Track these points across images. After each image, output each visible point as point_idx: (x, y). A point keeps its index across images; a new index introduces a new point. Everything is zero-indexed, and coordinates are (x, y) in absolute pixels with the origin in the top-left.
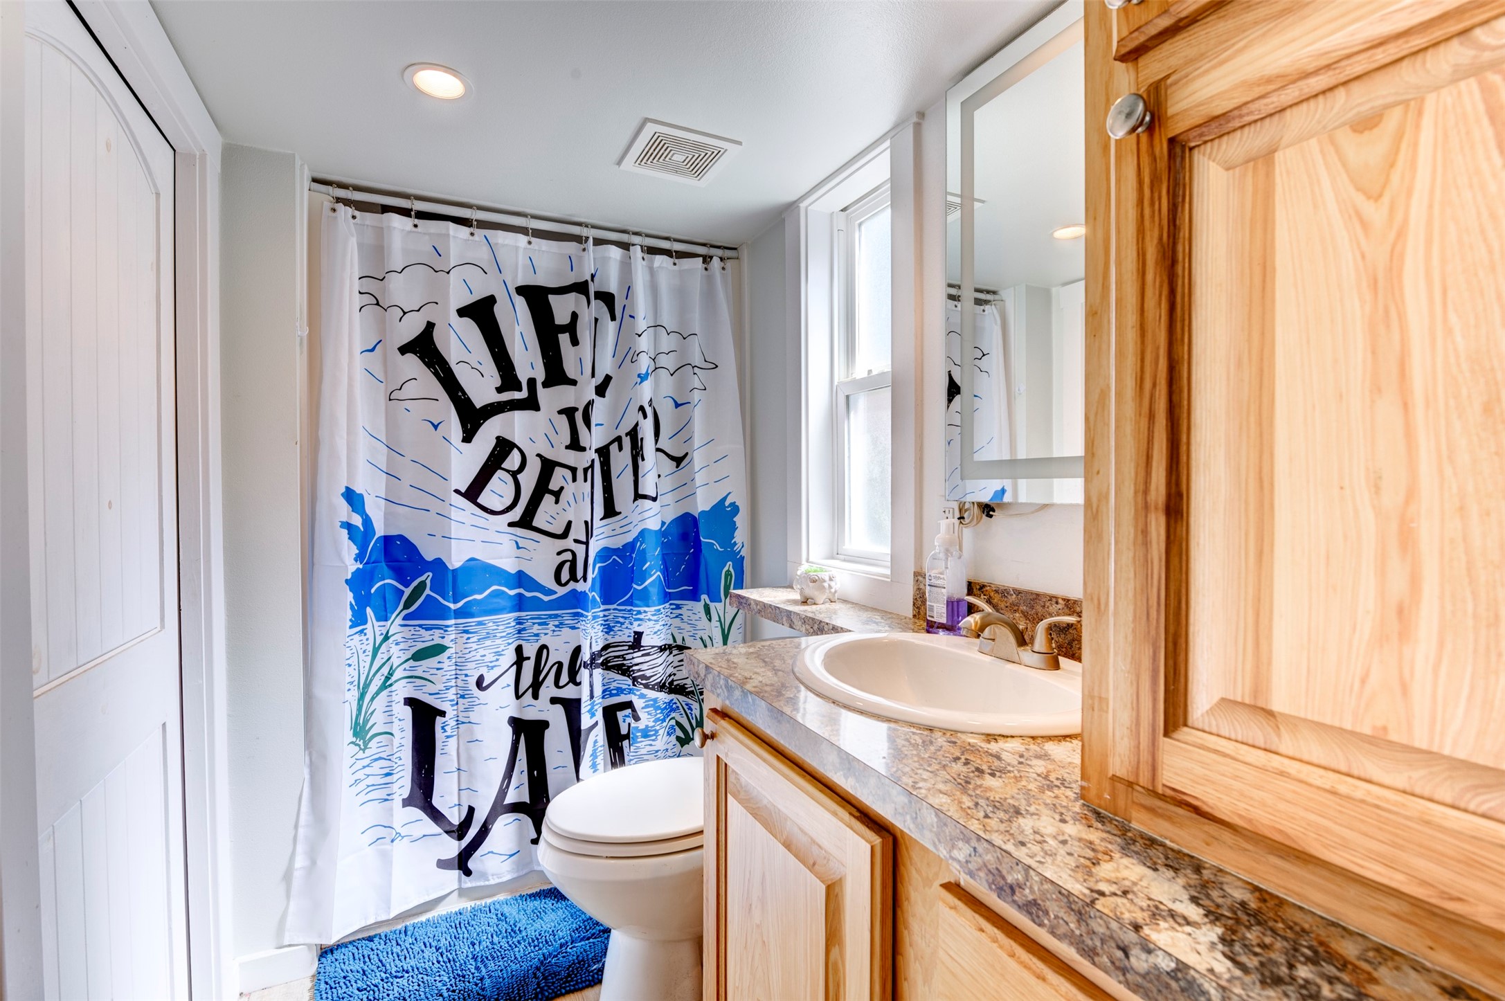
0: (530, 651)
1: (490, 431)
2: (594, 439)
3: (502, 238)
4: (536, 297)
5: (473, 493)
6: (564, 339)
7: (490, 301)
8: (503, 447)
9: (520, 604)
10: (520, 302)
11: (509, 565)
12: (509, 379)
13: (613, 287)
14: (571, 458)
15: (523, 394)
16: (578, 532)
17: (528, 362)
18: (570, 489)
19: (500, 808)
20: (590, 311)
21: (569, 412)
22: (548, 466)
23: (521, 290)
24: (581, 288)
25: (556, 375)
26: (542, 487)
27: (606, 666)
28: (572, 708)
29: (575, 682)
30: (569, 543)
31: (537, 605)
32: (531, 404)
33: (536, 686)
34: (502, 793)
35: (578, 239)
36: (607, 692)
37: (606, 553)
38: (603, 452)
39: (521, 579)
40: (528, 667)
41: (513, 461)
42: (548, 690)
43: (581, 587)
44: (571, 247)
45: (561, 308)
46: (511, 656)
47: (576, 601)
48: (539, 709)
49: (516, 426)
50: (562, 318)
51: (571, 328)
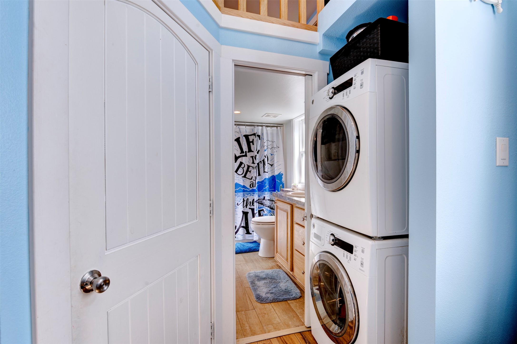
0: (245, 199)
1: (239, 160)
2: (257, 162)
3: (241, 127)
4: (247, 137)
5: (236, 171)
6: (251, 144)
7: (239, 138)
8: (241, 163)
9: (244, 191)
10: (244, 138)
11: (242, 184)
12: (242, 152)
13: (260, 134)
14: (252, 165)
15: (244, 154)
16: (254, 178)
17: (245, 148)
18: (252, 170)
19: (240, 226)
20: (256, 139)
21: (252, 157)
22: (249, 167)
23: (244, 136)
24: (254, 134)
25: (250, 150)
26: (247, 171)
27: (258, 203)
28: (253, 210)
29: (253, 205)
30: (252, 180)
31: (247, 191)
32: (246, 156)
33: (246, 206)
34: (241, 224)
35: (254, 126)
36: (259, 208)
37: (258, 182)
38: (258, 164)
39: (244, 187)
40: (245, 202)
41: (243, 166)
42: (249, 207)
43: (254, 188)
44: (252, 127)
45: (251, 138)
46: (242, 200)
47: (253, 191)
48: (247, 210)
49: (243, 160)
50: (251, 140)
51: (253, 142)
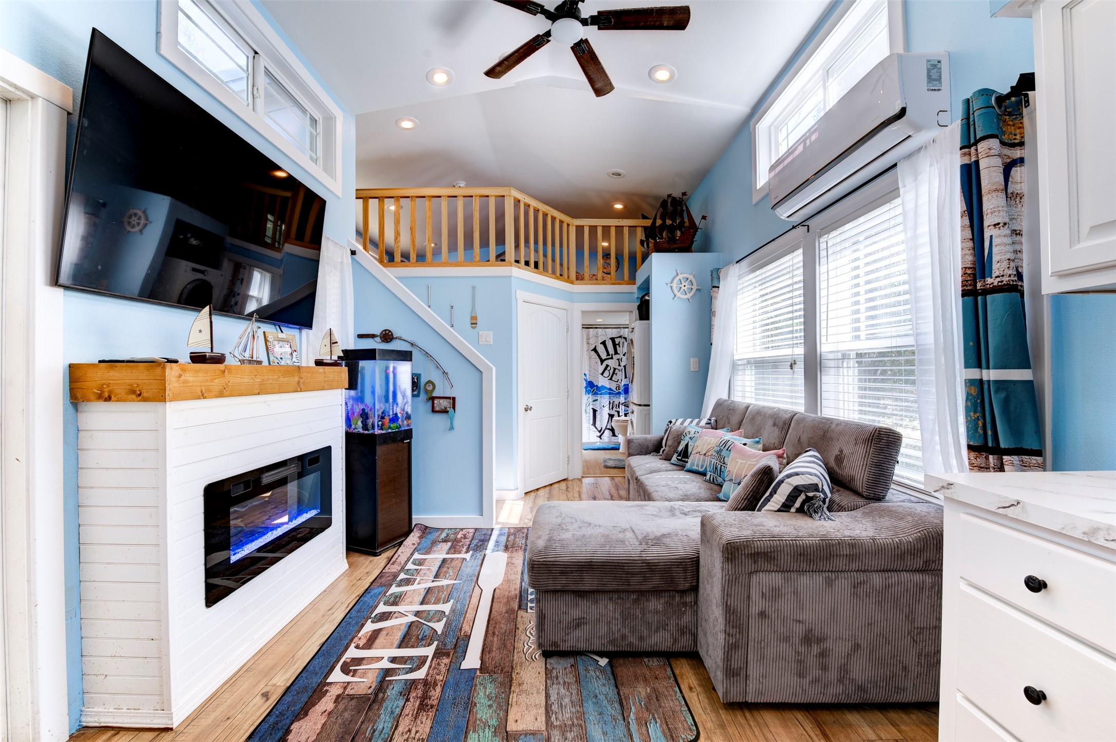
0: (611, 402)
1: (605, 363)
2: (623, 364)
3: (607, 330)
4: (613, 339)
5: (602, 374)
6: (618, 346)
7: (605, 341)
8: (607, 366)
9: (610, 394)
10: (610, 340)
11: (608, 387)
12: (608, 354)
13: (626, 336)
14: (619, 368)
15: (610, 357)
16: (620, 381)
17: (611, 351)
18: (619, 373)
19: (606, 428)
20: (622, 340)
21: (618, 359)
22: (615, 369)
23: (610, 339)
24: (620, 337)
25: (616, 353)
26: (614, 373)
27: (625, 405)
28: (618, 412)
29: (619, 406)
30: (618, 383)
31: (612, 394)
32: (612, 358)
33: (613, 408)
34: (607, 426)
35: (620, 328)
36: (625, 411)
37: (625, 385)
38: (625, 366)
39: (610, 389)
40: (611, 404)
41: (609, 368)
42: (614, 409)
43: (620, 391)
44: (619, 330)
45: (617, 341)
46: (608, 403)
47: (619, 393)
48: (613, 412)
49: (609, 362)
50: (617, 343)
51: (619, 344)
